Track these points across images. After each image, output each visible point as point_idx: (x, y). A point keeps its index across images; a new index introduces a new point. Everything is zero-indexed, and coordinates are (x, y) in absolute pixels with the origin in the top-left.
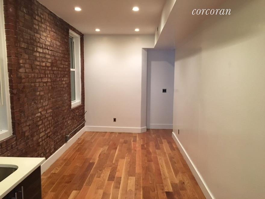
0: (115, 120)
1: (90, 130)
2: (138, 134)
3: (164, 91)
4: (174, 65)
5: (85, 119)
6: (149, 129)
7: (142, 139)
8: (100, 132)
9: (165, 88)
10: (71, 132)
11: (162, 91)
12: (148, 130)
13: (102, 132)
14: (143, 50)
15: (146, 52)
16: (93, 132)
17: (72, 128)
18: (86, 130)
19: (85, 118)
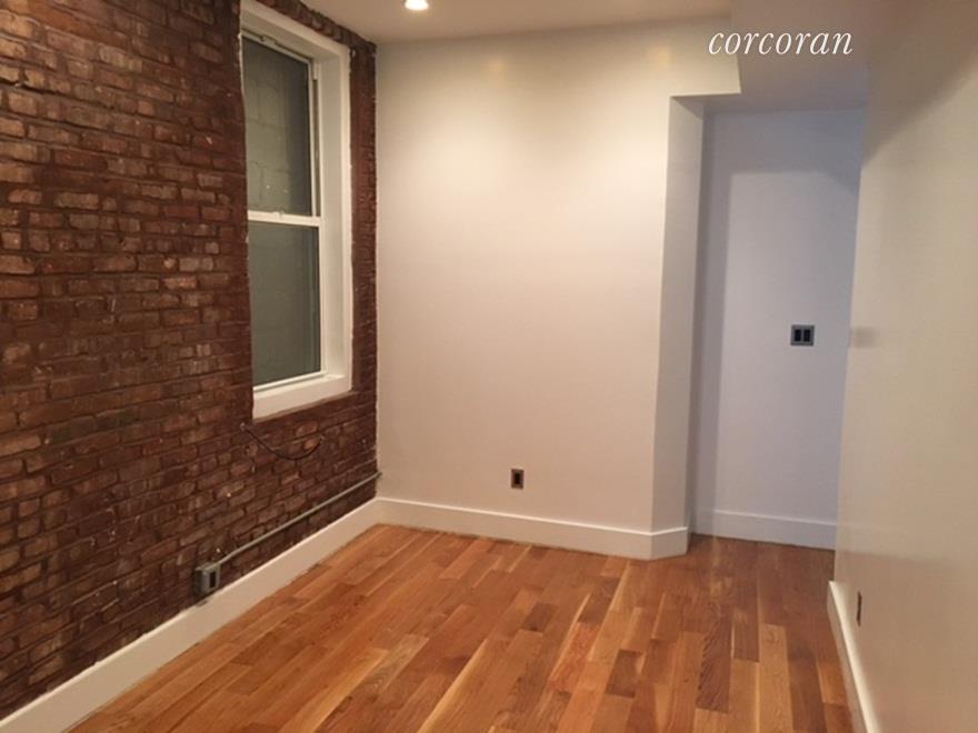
0: (518, 479)
1: (396, 521)
2: (637, 563)
3: (802, 336)
4: (854, 185)
5: (375, 462)
6: (707, 538)
7: (643, 603)
8: (445, 534)
9: (804, 322)
10: (252, 539)
11: (789, 335)
12: (697, 540)
13: (453, 535)
14: (681, 108)
15: (699, 123)
16: (414, 530)
17: (262, 520)
18: (382, 518)
19: (378, 457)
